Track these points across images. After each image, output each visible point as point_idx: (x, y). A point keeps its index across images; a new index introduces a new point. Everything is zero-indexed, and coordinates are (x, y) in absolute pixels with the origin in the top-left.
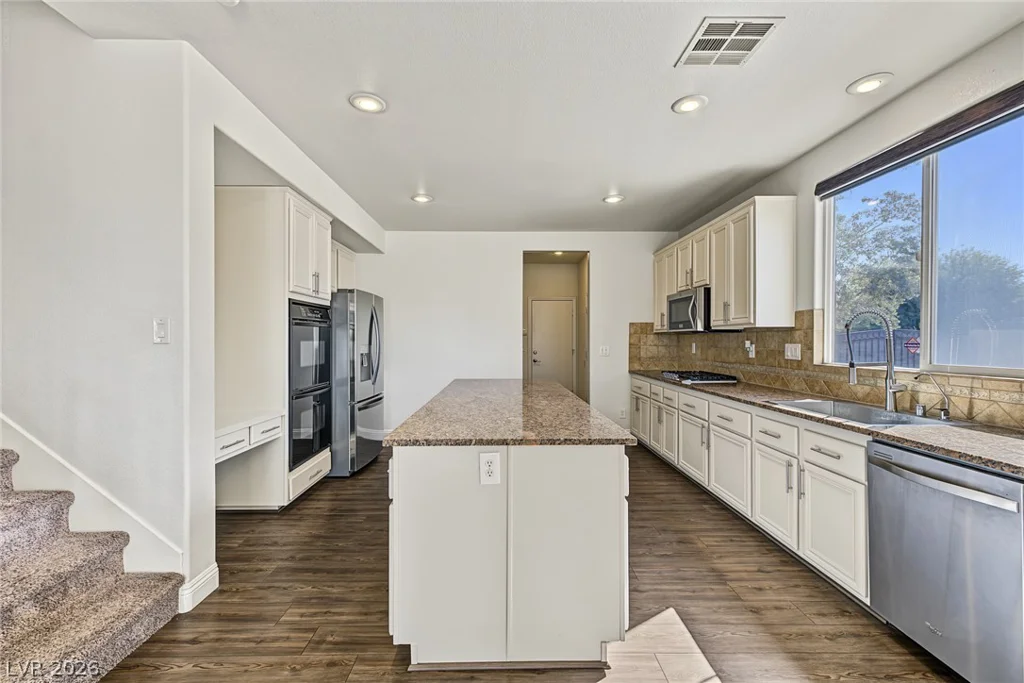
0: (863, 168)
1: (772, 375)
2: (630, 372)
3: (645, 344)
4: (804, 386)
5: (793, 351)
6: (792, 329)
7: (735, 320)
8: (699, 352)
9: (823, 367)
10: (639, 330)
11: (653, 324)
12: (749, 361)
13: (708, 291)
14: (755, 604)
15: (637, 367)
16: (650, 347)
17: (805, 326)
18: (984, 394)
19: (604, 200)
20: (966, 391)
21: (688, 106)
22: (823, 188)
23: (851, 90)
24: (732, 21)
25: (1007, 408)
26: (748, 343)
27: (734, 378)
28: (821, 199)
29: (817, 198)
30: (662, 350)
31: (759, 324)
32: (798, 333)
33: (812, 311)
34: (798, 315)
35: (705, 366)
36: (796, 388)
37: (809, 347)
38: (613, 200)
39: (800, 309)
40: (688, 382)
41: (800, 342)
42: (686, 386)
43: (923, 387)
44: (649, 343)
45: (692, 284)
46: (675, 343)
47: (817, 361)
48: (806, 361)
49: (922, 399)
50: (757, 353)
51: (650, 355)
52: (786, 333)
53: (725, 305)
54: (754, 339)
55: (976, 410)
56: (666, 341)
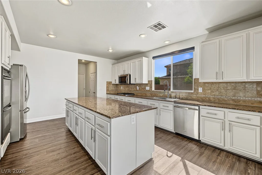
0: (162, 56)
1: (143, 93)
2: (107, 94)
3: (110, 87)
4: (150, 95)
5: (148, 88)
6: (147, 84)
7: (138, 82)
8: (123, 88)
9: (153, 91)
10: (109, 83)
11: (112, 82)
12: (137, 90)
13: (130, 75)
14: (160, 137)
15: (108, 92)
16: (111, 88)
17: (150, 83)
18: (181, 94)
19: (108, 50)
20: (179, 94)
21: (143, 36)
22: (154, 58)
23: (165, 42)
24: (162, 24)
25: (184, 96)
26: (137, 87)
27: (134, 94)
28: (153, 60)
29: (153, 59)
30: (114, 88)
31: (143, 83)
32: (149, 85)
33: (152, 81)
34: (149, 81)
35: (125, 92)
36: (148, 95)
37: (151, 87)
38: (111, 51)
39: (149, 80)
40: (127, 95)
41: (149, 86)
42: (126, 96)
43: (172, 94)
44: (111, 86)
45: (125, 73)
46: (116, 87)
47: (152, 90)
48: (150, 90)
49: (172, 96)
50: (139, 89)
51: (111, 89)
52: (146, 85)
53: (135, 78)
54: (138, 86)
55: (180, 97)
56: (114, 86)
